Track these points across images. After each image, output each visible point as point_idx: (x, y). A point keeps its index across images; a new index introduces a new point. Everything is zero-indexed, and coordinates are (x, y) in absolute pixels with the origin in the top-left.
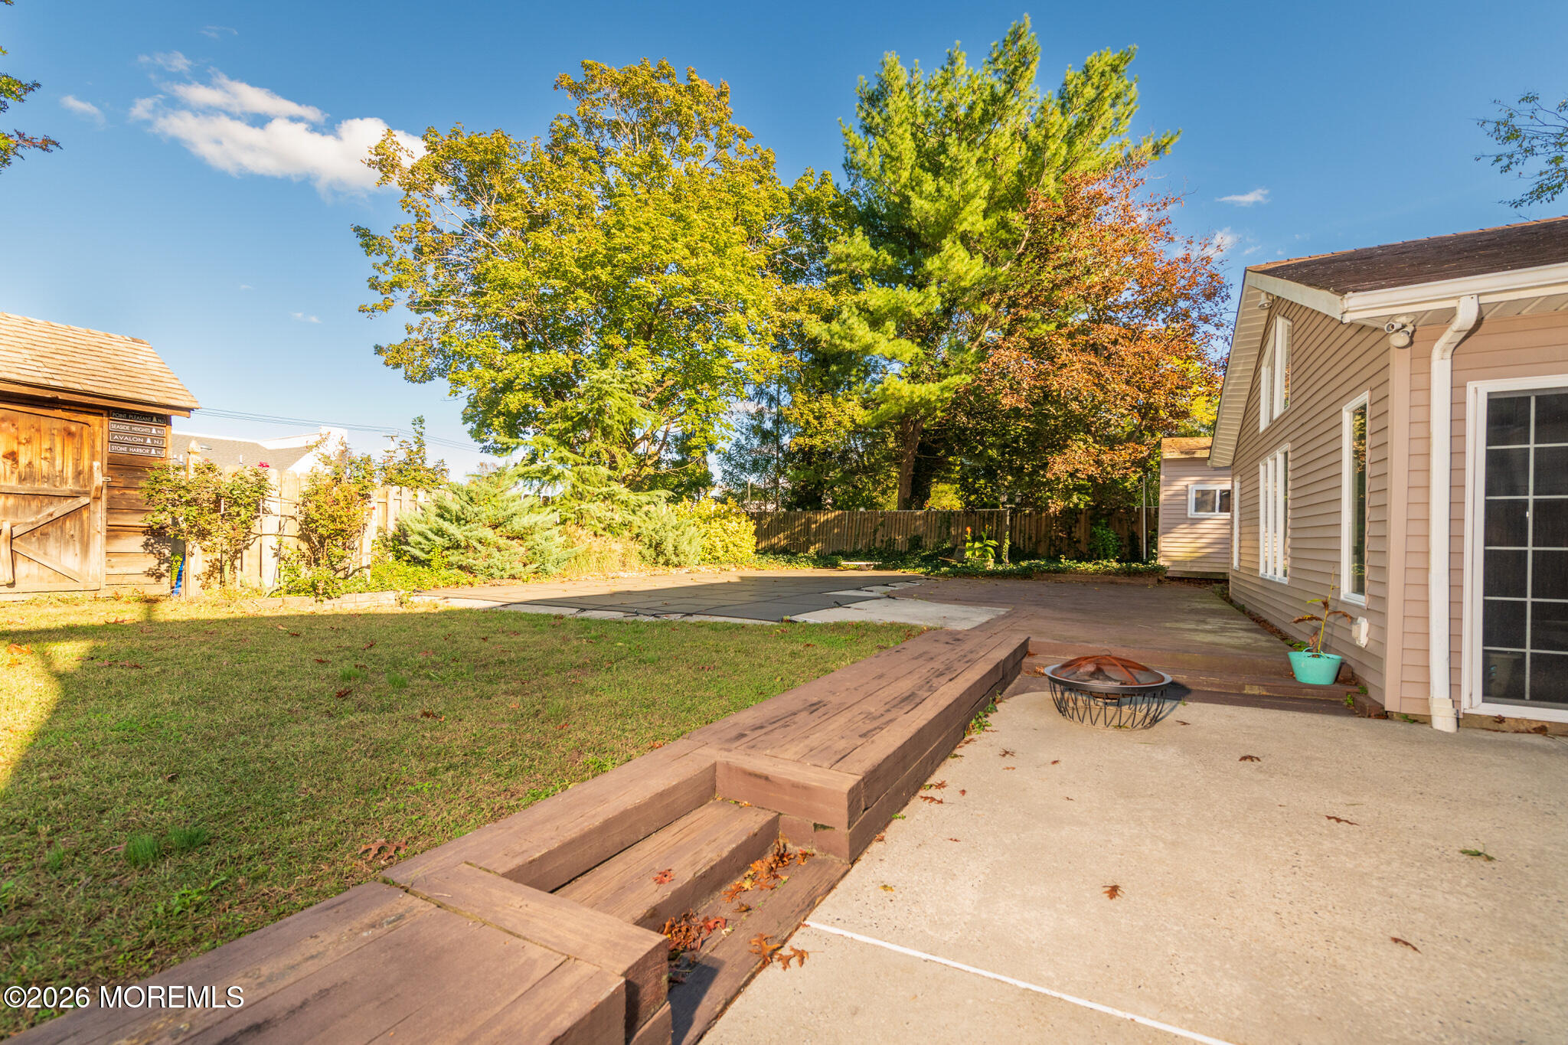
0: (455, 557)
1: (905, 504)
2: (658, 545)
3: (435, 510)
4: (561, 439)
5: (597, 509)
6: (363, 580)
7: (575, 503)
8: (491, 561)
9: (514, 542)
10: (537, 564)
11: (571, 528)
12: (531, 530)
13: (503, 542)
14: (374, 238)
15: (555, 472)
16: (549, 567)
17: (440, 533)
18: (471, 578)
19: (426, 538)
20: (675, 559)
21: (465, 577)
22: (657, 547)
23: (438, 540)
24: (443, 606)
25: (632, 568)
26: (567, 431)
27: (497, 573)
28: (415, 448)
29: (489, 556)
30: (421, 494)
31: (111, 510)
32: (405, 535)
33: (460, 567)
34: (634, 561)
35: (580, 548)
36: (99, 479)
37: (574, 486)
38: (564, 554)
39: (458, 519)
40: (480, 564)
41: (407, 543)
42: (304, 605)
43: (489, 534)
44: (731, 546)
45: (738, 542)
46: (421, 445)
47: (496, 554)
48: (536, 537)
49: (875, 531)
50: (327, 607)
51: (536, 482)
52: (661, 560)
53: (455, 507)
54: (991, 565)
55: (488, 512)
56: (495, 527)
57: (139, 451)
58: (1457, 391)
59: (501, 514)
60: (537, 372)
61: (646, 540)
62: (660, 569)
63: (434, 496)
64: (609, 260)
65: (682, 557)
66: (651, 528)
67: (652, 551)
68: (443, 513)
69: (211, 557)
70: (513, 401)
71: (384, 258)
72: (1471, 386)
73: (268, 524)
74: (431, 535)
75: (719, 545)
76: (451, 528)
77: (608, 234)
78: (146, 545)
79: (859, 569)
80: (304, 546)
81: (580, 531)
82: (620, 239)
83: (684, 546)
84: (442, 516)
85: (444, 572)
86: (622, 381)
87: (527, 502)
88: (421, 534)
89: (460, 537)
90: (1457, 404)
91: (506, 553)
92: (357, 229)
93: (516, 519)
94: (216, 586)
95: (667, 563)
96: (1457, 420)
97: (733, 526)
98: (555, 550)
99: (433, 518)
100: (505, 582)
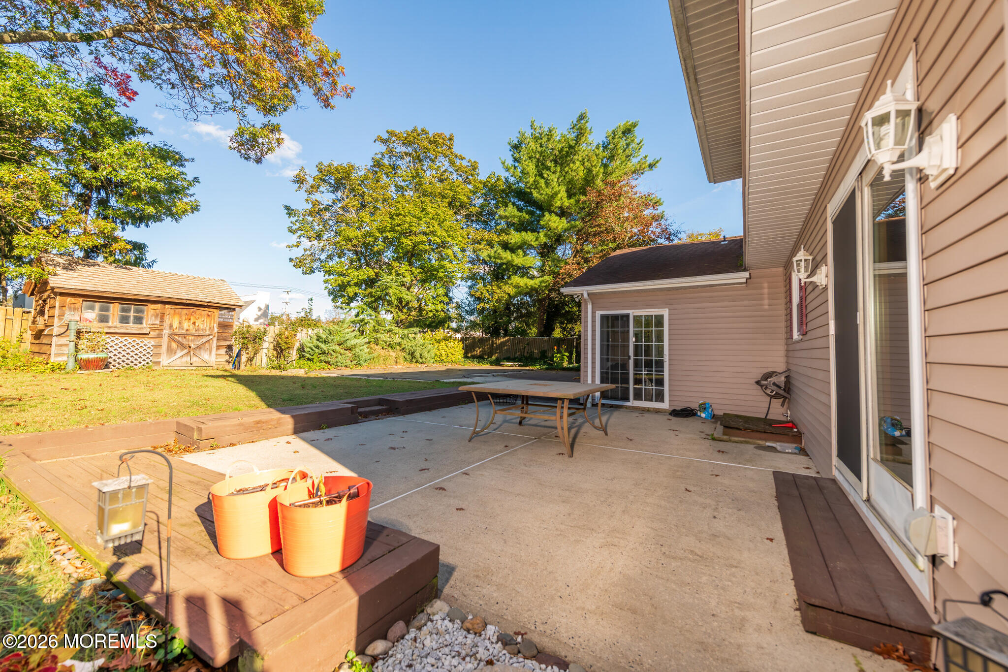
0: (323, 358)
1: (541, 334)
2: (413, 353)
3: (315, 337)
4: (369, 305)
5: (384, 337)
6: (293, 365)
7: (374, 334)
8: (337, 359)
9: (347, 352)
10: (357, 360)
11: (372, 345)
12: (355, 346)
13: (342, 351)
14: (292, 210)
15: (366, 321)
16: (362, 362)
17: (317, 347)
18: (329, 367)
19: (312, 350)
20: (420, 360)
21: (327, 366)
22: (412, 354)
23: (317, 350)
24: (320, 375)
25: (400, 363)
26: (372, 302)
27: (340, 364)
28: (308, 311)
29: (337, 357)
30: (310, 330)
31: (218, 340)
32: (303, 348)
33: (325, 362)
34: (401, 360)
35: (375, 355)
36: (216, 330)
37: (374, 327)
38: (368, 357)
39: (325, 342)
40: (333, 360)
41: (304, 351)
42: (276, 372)
43: (337, 348)
44: (450, 354)
45: (453, 352)
46: (311, 310)
47: (340, 357)
48: (357, 349)
49: (525, 348)
50: (283, 373)
51: (358, 325)
52: (414, 360)
53: (324, 337)
54: (565, 364)
55: (337, 338)
56: (339, 345)
57: (226, 320)
58: (593, 313)
59: (343, 339)
60: (360, 278)
61: (407, 351)
62: (413, 365)
63: (315, 331)
64: (392, 230)
65: (424, 359)
66: (410, 345)
67: (410, 356)
68: (319, 338)
69: (248, 356)
70: (351, 291)
71: (296, 218)
72: (597, 312)
73: (265, 345)
74: (314, 348)
75: (444, 353)
76: (322, 346)
77: (391, 218)
78: (226, 352)
79: (512, 366)
80: (275, 352)
81: (376, 347)
82: (397, 220)
83: (425, 354)
84: (318, 340)
85: (318, 364)
86: (396, 281)
87: (354, 334)
88: (310, 348)
89: (326, 349)
90: (593, 317)
91: (344, 356)
92: (285, 206)
93: (348, 341)
94: (248, 366)
95: (416, 362)
96: (593, 321)
97: (451, 344)
98: (364, 355)
99: (315, 341)
100: (343, 368)
